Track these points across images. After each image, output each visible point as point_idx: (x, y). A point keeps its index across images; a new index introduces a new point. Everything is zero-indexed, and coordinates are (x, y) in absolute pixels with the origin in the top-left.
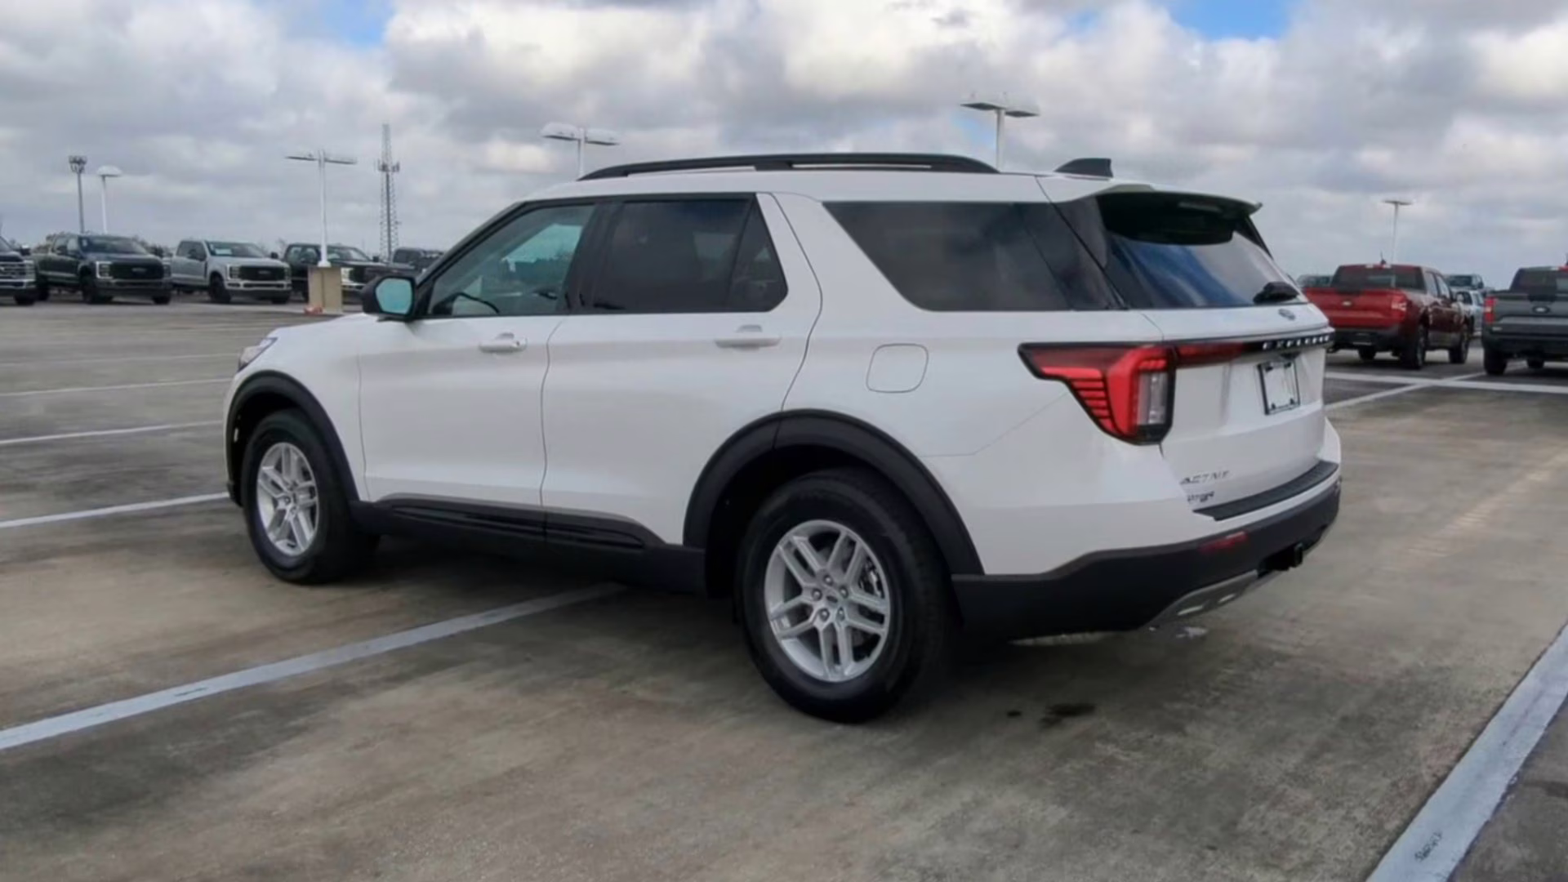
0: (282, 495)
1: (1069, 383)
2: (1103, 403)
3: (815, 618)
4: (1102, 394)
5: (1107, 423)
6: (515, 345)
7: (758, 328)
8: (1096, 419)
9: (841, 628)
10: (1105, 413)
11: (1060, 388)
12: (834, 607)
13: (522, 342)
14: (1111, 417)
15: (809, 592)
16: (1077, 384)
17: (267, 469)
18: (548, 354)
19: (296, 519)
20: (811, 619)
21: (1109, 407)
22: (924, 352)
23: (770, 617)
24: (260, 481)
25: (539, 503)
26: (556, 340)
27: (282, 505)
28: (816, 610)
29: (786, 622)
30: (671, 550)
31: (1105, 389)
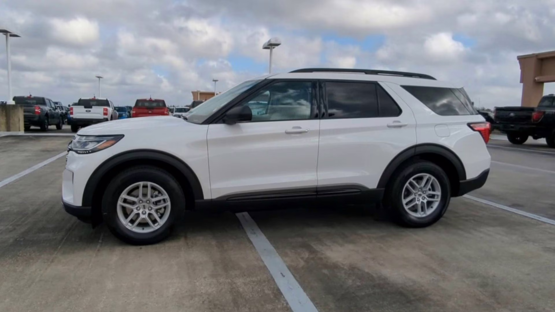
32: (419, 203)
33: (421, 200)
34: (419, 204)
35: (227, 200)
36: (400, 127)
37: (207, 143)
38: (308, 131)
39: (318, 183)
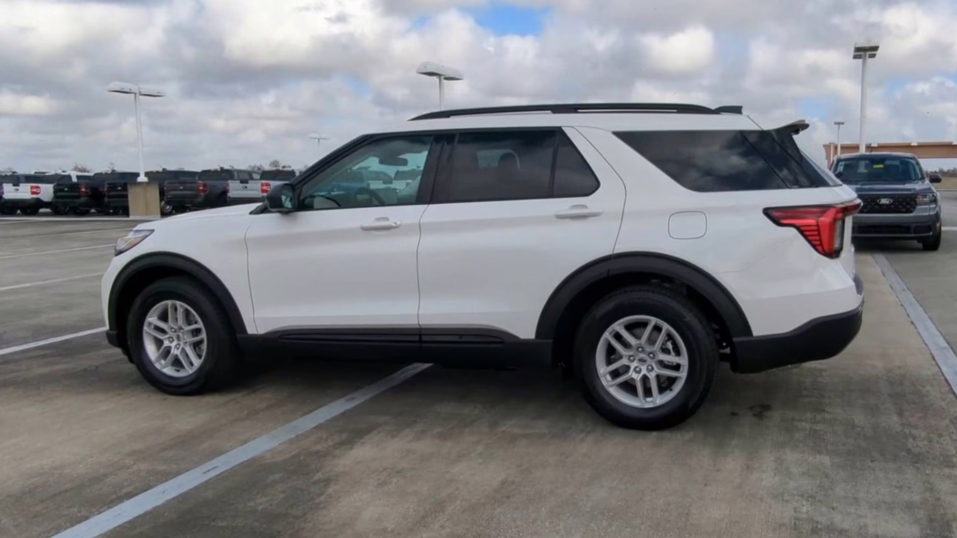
0: (167, 336)
1: (798, 228)
2: (817, 238)
3: (632, 373)
4: (816, 233)
5: (819, 248)
6: (394, 225)
7: (585, 207)
8: (814, 247)
9: (652, 376)
10: (818, 243)
11: (793, 231)
12: (644, 365)
13: (399, 223)
14: (821, 245)
15: (627, 358)
16: (803, 228)
17: (152, 319)
18: (420, 228)
19: (183, 350)
20: (630, 374)
21: (820, 240)
22: (703, 215)
23: (600, 375)
24: (145, 328)
25: (416, 323)
26: (425, 220)
27: (166, 343)
28: (632, 368)
29: (609, 378)
30: (526, 343)
31: (818, 230)
32: (637, 377)
33: (644, 372)
34: (637, 380)
35: (280, 337)
36: (584, 217)
37: (246, 243)
38: (400, 225)
39: (418, 321)
